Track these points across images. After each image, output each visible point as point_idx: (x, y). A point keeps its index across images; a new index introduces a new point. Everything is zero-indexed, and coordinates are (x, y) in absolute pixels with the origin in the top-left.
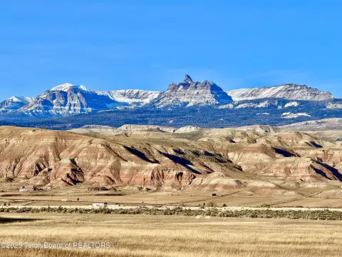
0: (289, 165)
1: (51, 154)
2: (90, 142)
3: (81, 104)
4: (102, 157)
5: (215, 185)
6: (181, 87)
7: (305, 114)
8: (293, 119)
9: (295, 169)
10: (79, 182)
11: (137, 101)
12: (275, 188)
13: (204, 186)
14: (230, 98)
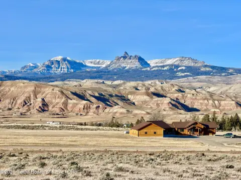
0: (159, 102)
1: (32, 96)
2: (53, 90)
3: (67, 67)
4: (58, 98)
5: (116, 113)
6: (122, 58)
7: (188, 74)
8: (182, 76)
9: (162, 104)
10: (45, 110)
11: (99, 66)
12: (146, 114)
13: (110, 113)
14: (149, 64)
